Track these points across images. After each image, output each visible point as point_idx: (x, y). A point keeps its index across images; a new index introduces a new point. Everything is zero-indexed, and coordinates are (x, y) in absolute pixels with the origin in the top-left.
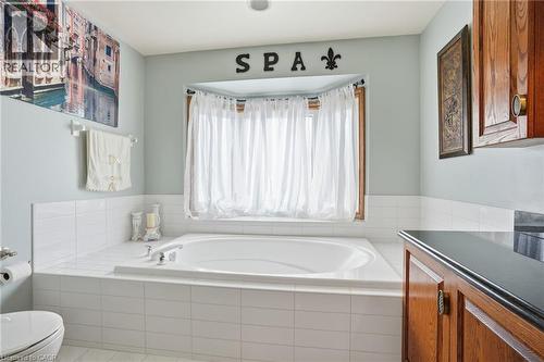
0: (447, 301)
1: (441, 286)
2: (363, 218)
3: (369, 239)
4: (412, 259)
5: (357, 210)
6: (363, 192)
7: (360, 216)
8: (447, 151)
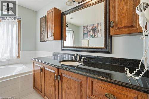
0: (42, 69)
1: (41, 67)
2: (20, 58)
3: (22, 63)
4: (35, 64)
5: (18, 55)
6: (20, 50)
7: (19, 57)
8: (42, 40)
